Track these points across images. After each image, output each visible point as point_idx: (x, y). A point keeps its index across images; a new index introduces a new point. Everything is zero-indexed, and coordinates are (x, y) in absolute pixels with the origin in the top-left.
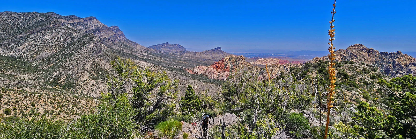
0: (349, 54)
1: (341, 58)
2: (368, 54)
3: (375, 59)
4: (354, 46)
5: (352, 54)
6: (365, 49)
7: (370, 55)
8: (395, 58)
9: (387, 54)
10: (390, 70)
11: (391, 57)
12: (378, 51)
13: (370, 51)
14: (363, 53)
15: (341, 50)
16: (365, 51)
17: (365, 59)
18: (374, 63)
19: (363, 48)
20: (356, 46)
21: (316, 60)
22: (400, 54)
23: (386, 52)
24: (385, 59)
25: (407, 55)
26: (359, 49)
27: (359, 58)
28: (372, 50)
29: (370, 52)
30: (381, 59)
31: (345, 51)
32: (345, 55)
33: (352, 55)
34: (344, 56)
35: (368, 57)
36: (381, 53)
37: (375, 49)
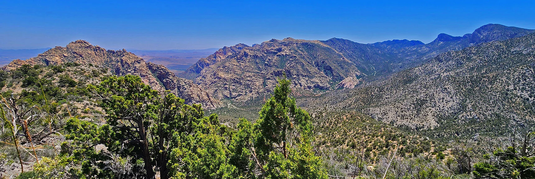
0: (71, 54)
1: (62, 60)
2: (95, 53)
3: (104, 59)
4: (76, 42)
5: (76, 53)
6: (90, 47)
7: (97, 54)
8: (122, 57)
9: (114, 53)
10: (120, 70)
11: (119, 56)
12: (105, 49)
13: (97, 49)
14: (90, 52)
15: (60, 48)
16: (91, 49)
17: (93, 58)
18: (103, 63)
19: (88, 45)
20: (78, 42)
21: (18, 64)
22: (125, 52)
23: (112, 50)
24: (114, 58)
25: (131, 53)
26: (84, 46)
27: (86, 59)
28: (98, 47)
29: (96, 51)
30: (110, 58)
31: (65, 49)
32: (67, 55)
33: (75, 55)
34: (65, 56)
35: (95, 56)
36: (109, 51)
37: (102, 48)
